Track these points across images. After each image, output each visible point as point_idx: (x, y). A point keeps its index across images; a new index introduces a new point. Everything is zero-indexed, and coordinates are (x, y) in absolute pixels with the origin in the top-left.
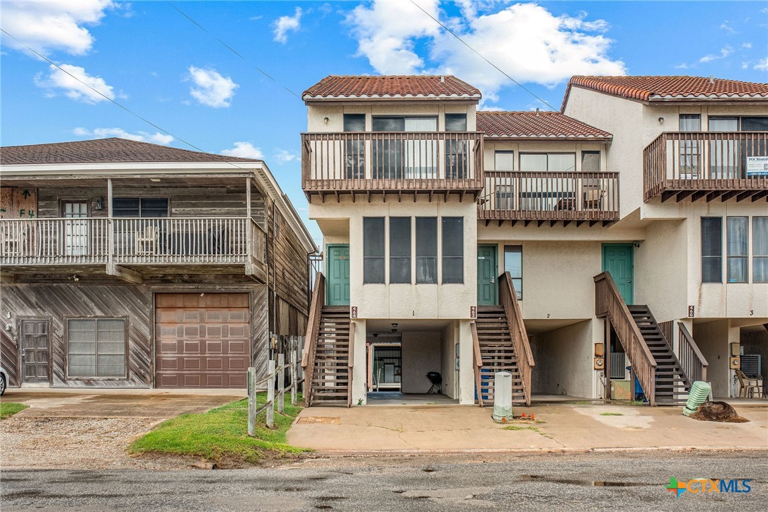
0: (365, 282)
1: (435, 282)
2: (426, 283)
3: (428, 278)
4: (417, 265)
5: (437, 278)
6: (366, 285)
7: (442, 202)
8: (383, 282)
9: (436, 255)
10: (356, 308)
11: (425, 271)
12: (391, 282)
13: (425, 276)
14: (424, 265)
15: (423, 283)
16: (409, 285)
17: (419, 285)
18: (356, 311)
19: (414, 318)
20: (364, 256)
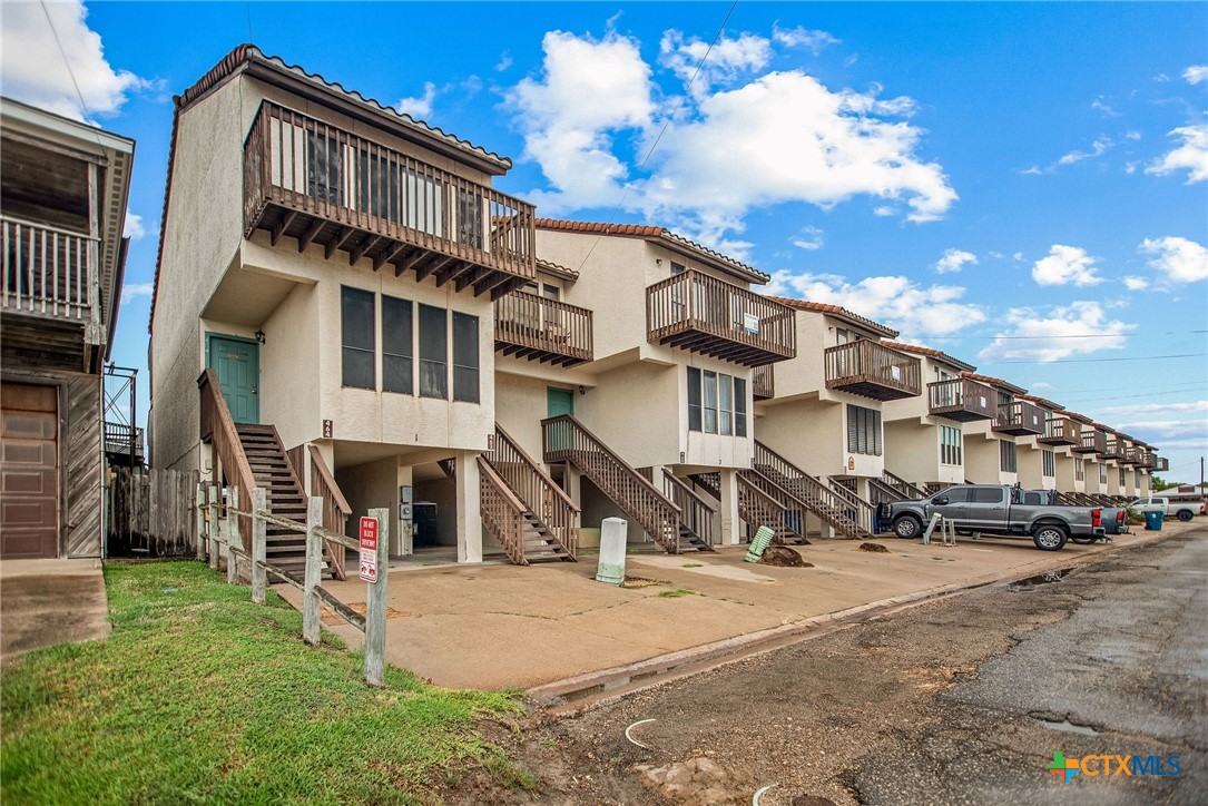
0: (345, 384)
1: (445, 397)
2: (433, 397)
3: (435, 390)
4: (420, 371)
5: (446, 392)
6: (346, 389)
7: (453, 291)
8: (373, 388)
9: (446, 361)
10: (331, 422)
11: (431, 381)
12: (384, 390)
13: (432, 387)
14: (430, 373)
15: (428, 396)
16: (409, 397)
17: (423, 399)
18: (331, 427)
19: (417, 444)
20: (343, 344)
